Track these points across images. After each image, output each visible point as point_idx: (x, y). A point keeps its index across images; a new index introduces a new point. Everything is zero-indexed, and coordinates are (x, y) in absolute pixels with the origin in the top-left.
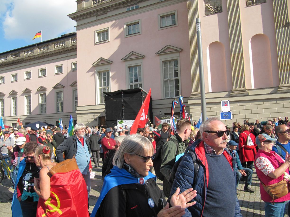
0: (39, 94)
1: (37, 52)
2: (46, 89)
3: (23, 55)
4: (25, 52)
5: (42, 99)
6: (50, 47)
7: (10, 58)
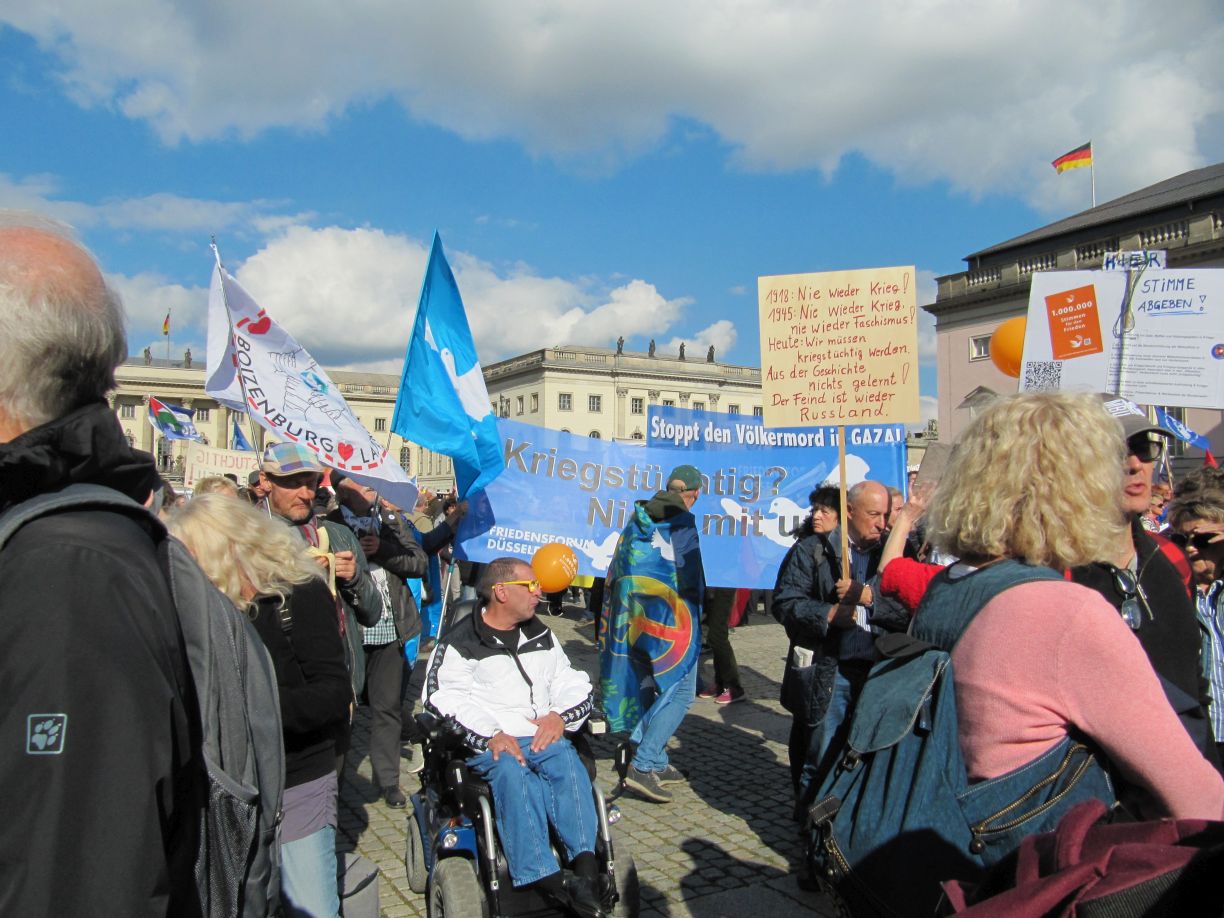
1: (1205, 229)
3: (1132, 246)
4: (1142, 234)
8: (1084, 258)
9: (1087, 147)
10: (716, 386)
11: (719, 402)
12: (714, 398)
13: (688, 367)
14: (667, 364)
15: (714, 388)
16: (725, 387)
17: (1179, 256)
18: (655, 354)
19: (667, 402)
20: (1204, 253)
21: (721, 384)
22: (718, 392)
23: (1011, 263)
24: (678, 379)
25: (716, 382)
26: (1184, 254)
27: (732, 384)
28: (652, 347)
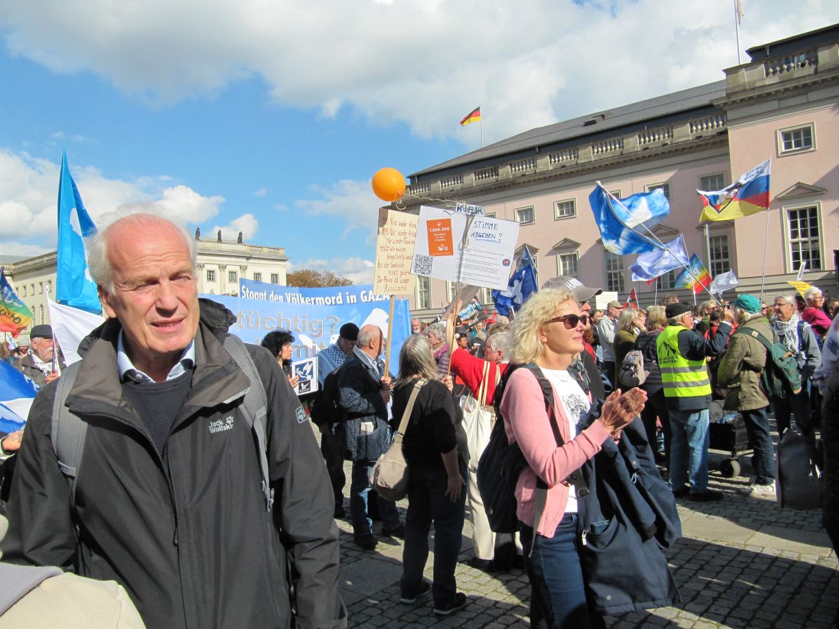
0: (559, 256)
1: (545, 164)
2: (577, 245)
3: (506, 172)
4: (511, 165)
5: (564, 266)
6: (581, 152)
7: (471, 179)
8: (479, 179)
9: (478, 109)
10: (244, 260)
11: (247, 271)
12: (243, 268)
13: (224, 247)
14: (209, 245)
15: (243, 261)
16: (251, 261)
17: (532, 179)
18: (200, 238)
19: (210, 272)
20: (545, 178)
21: (248, 258)
22: (245, 264)
23: (435, 180)
24: (217, 255)
25: (244, 257)
26: (534, 178)
27: (255, 258)
28: (198, 233)
